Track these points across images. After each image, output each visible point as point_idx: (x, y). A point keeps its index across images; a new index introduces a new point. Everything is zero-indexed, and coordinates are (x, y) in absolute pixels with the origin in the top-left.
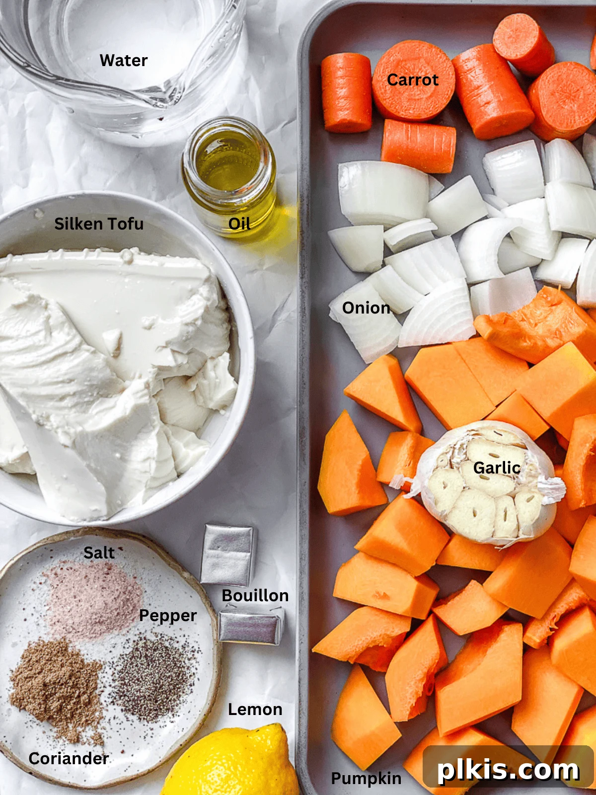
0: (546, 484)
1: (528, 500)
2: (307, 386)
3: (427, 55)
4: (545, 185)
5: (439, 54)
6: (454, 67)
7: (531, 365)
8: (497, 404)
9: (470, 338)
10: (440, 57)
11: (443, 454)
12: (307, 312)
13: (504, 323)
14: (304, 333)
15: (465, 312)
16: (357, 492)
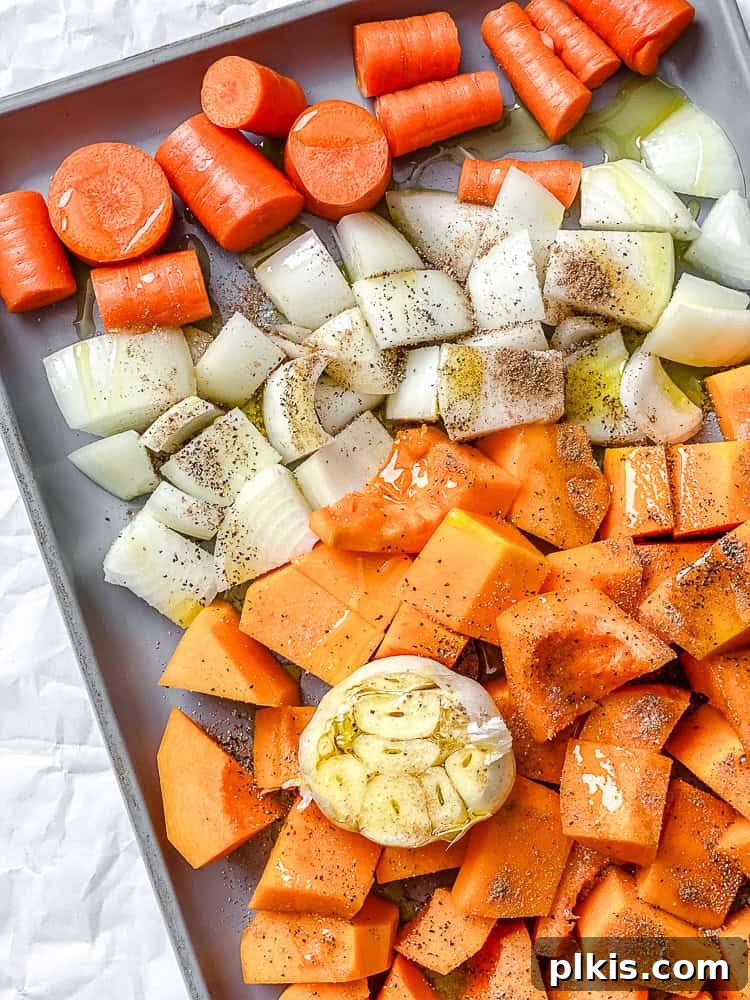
0: (481, 733)
1: (465, 764)
2: (104, 697)
3: (114, 161)
4: (351, 287)
5: (131, 154)
6: (161, 165)
7: (414, 556)
8: (385, 627)
9: (314, 548)
10: (136, 157)
11: (322, 737)
12: (68, 589)
13: (354, 510)
14: (74, 621)
15: (294, 515)
16: (228, 823)
